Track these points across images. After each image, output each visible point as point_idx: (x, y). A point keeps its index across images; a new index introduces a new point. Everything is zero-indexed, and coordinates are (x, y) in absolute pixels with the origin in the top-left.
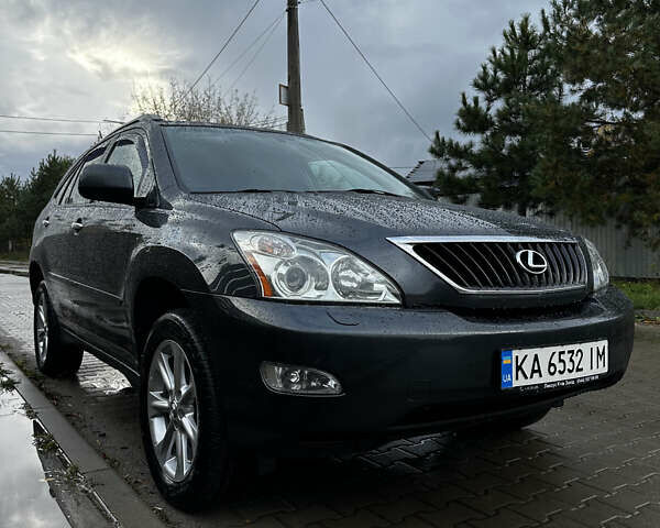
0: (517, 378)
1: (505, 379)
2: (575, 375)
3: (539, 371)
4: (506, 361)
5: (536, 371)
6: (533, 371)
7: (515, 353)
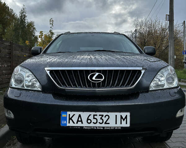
0: (69, 123)
1: (63, 122)
2: (103, 125)
3: (81, 121)
4: (64, 115)
5: (80, 121)
6: (78, 121)
7: (68, 113)
